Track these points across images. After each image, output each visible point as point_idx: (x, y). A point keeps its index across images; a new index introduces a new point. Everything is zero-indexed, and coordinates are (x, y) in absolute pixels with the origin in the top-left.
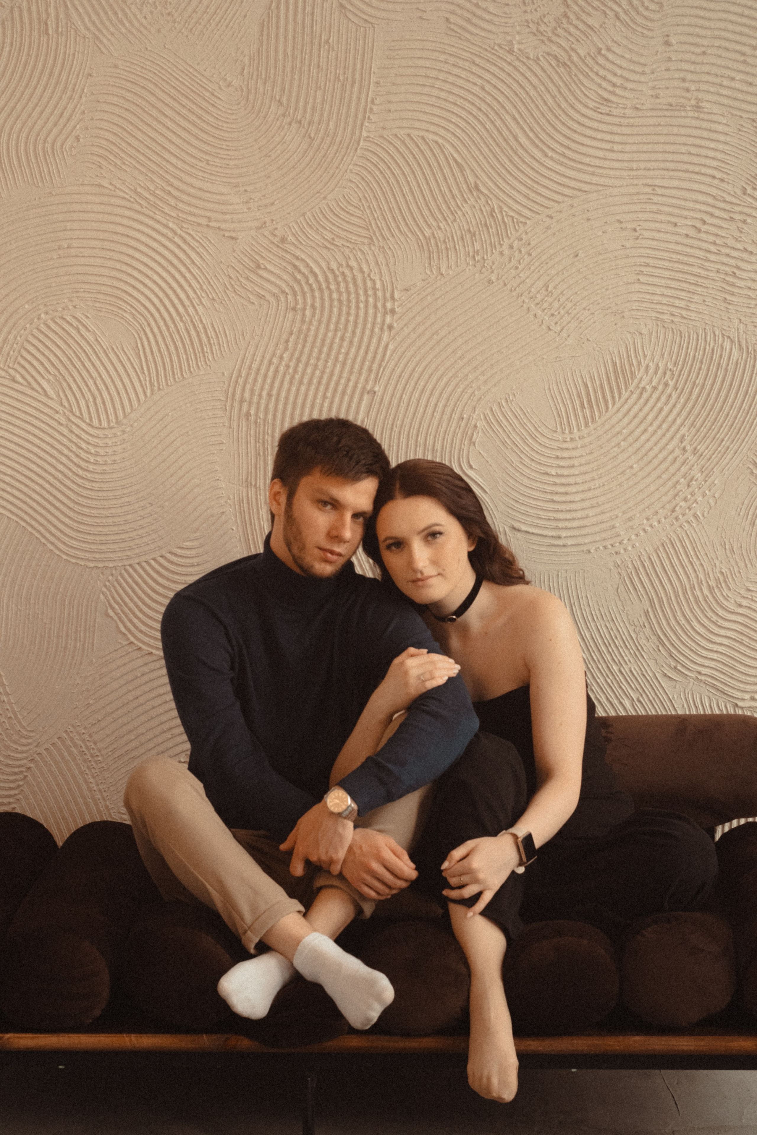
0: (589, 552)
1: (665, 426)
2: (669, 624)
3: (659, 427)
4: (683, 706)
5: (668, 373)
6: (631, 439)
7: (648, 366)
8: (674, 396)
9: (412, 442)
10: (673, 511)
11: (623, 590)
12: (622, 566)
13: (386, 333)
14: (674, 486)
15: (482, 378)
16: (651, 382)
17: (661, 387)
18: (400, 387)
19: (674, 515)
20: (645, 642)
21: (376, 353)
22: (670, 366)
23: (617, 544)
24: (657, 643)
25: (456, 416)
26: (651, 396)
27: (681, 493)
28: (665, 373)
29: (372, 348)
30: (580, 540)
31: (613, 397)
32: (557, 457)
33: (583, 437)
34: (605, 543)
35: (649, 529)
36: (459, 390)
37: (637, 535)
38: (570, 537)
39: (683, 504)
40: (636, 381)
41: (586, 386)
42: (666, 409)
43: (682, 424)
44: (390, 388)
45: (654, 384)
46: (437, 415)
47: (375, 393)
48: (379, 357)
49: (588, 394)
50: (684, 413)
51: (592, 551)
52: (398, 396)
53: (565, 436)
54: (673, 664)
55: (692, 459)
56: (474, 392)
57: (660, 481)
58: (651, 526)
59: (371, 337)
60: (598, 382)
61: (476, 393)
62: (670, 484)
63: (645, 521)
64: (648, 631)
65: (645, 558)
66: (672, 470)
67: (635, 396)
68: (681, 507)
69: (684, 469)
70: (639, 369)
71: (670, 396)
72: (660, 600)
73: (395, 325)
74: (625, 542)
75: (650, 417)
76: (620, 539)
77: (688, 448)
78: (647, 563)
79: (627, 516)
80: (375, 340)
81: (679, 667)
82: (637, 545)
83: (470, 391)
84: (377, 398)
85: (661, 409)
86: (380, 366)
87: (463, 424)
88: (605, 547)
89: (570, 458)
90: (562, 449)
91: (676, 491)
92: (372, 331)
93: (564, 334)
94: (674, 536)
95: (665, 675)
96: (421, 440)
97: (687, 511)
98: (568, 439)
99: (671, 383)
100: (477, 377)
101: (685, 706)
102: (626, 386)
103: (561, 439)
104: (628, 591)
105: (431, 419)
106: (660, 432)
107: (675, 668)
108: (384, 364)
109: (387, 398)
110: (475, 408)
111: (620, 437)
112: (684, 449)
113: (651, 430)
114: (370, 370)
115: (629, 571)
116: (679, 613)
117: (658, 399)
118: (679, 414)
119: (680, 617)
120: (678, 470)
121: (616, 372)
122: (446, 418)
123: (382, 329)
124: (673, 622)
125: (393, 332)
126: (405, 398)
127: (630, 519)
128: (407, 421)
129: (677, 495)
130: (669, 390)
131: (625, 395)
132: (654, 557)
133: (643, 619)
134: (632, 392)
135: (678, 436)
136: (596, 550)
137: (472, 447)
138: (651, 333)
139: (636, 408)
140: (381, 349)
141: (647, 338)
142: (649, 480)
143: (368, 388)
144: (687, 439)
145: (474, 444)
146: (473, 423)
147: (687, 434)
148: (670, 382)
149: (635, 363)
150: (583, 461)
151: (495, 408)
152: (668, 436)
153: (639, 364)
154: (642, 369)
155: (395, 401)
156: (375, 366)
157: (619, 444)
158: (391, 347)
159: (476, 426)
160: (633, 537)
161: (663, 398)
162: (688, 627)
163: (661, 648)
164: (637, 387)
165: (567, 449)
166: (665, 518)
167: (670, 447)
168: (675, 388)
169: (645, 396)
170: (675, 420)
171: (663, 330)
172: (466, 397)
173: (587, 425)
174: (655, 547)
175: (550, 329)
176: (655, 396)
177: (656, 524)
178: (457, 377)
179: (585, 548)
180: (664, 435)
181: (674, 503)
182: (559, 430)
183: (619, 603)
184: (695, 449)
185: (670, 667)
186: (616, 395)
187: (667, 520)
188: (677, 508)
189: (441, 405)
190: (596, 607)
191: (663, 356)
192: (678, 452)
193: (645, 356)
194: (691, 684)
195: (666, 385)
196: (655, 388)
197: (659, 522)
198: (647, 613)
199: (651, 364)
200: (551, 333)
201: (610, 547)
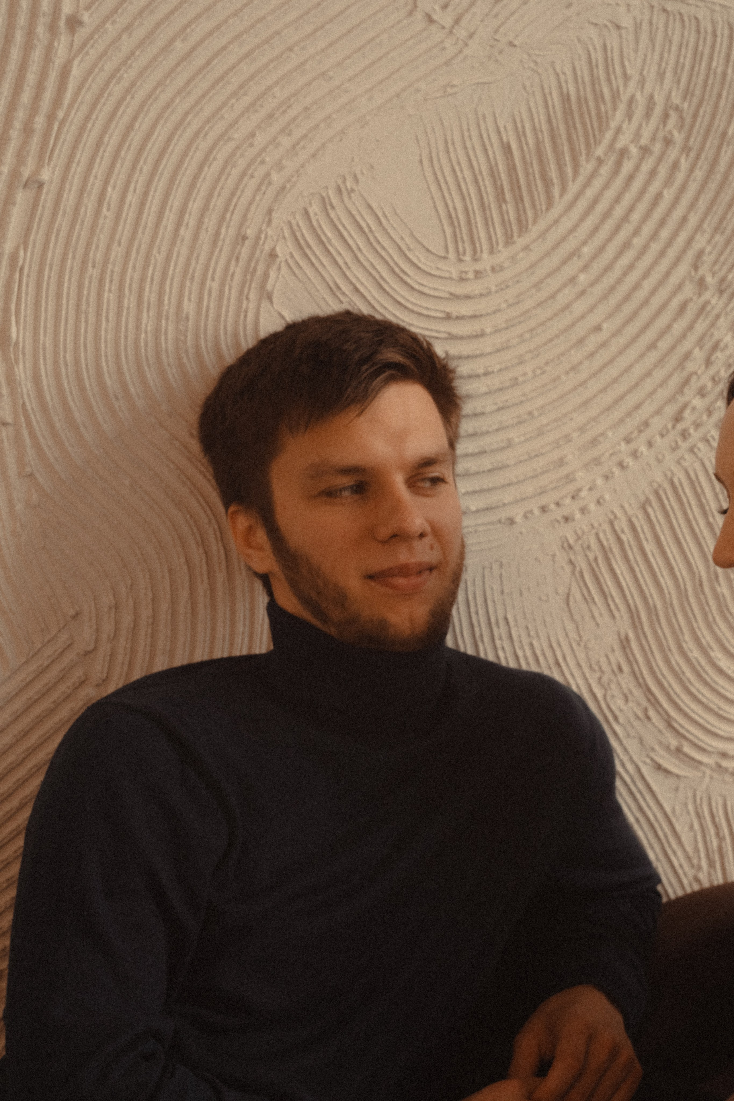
0: (511, 522)
1: (665, 234)
2: (667, 661)
3: (654, 236)
4: (691, 827)
5: (673, 116)
6: (597, 267)
7: (632, 100)
8: (684, 164)
9: (130, 301)
10: (678, 418)
11: (578, 597)
12: (577, 548)
13: (63, 38)
14: (681, 365)
15: (286, 142)
16: (637, 135)
17: (657, 148)
18: (99, 169)
19: (680, 426)
20: (620, 702)
21: (40, 87)
22: (676, 100)
23: (568, 501)
24: (645, 703)
25: (228, 233)
26: (637, 168)
27: (694, 378)
28: (666, 116)
29: (31, 77)
30: (493, 499)
31: (562, 174)
32: (448, 317)
33: (502, 268)
34: (544, 500)
35: (629, 461)
36: (235, 172)
37: (607, 478)
38: (474, 492)
39: (697, 402)
40: (609, 135)
41: (507, 149)
42: (668, 195)
43: (699, 228)
44: (77, 170)
45: (643, 142)
46: (186, 234)
47: (41, 185)
48: (48, 96)
49: (512, 169)
50: (702, 204)
51: (518, 519)
52: (96, 191)
53: (463, 267)
54: (674, 742)
55: (717, 303)
56: (268, 175)
57: (653, 356)
58: (635, 454)
59: (28, 47)
60: (531, 141)
61: (275, 177)
62: (674, 360)
63: (623, 446)
64: (627, 681)
65: (622, 524)
66: (678, 327)
67: (605, 170)
68: (694, 409)
69: (700, 327)
70: (615, 109)
71: (675, 166)
72: (652, 611)
73: (86, 17)
74: (584, 493)
75: (636, 216)
76: (571, 488)
77: (709, 280)
78: (627, 537)
79: (589, 435)
80: (37, 55)
81: (687, 749)
82: (607, 497)
83: (260, 172)
84: (47, 197)
85: (658, 196)
86: (51, 118)
87: (245, 251)
88: (544, 509)
89: (474, 317)
90: (454, 297)
91: (685, 373)
92: (30, 33)
93: (461, 33)
94: (680, 475)
95: (659, 767)
96: (150, 295)
97: (705, 417)
98: (471, 275)
99: (678, 137)
100: (274, 139)
101: (696, 826)
102: (588, 145)
103: (455, 275)
104: (588, 599)
105: (173, 243)
106: (655, 247)
107: (679, 750)
108: (61, 114)
109: (69, 199)
110: (270, 211)
111: (576, 263)
112: (701, 283)
113: (638, 242)
114: (28, 130)
115: (591, 556)
116: (687, 636)
117: (653, 173)
118: (692, 205)
119: (689, 644)
120: (691, 327)
121: (568, 112)
122: (205, 238)
123: (53, 29)
124: (676, 658)
125: (82, 33)
126: (112, 194)
127: (594, 442)
128: (117, 252)
129: (686, 382)
130: (673, 153)
131: (587, 168)
132: (641, 523)
133: (618, 656)
134: (600, 162)
135: (690, 255)
136: (525, 517)
137: (265, 304)
138: (638, 27)
139: (610, 194)
140: (53, 76)
141: (631, 37)
142: (633, 353)
143: (26, 172)
144: (708, 259)
145: (270, 298)
146: (267, 248)
147: (709, 249)
148: (676, 134)
149: (607, 95)
150: (500, 320)
151: (315, 209)
152: (672, 253)
153: (616, 96)
154: (622, 108)
155: (90, 203)
156: (40, 121)
157: (573, 280)
158: (76, 72)
159: (273, 255)
160: (600, 482)
161: (663, 171)
162: (703, 662)
163: (651, 713)
164: (611, 146)
165: (468, 297)
166: (662, 436)
167: (674, 280)
168: (686, 149)
169: (627, 167)
170: (684, 219)
171: (663, 17)
172: (252, 184)
173: (509, 240)
174: (642, 498)
175: (431, 20)
176: (646, 167)
177: (643, 449)
178: (230, 139)
179: (503, 514)
180: (662, 253)
181: (681, 400)
182: (452, 255)
183: (570, 627)
184: (723, 280)
185: (668, 748)
186: (569, 170)
187: (666, 440)
188: (687, 413)
189: (195, 206)
190: (525, 641)
191: (661, 75)
192: (689, 290)
193: (626, 78)
194: (707, 779)
195: (668, 142)
196: (645, 151)
197: (650, 444)
198: (625, 643)
199: (638, 96)
200: (433, 28)
201: (552, 506)
